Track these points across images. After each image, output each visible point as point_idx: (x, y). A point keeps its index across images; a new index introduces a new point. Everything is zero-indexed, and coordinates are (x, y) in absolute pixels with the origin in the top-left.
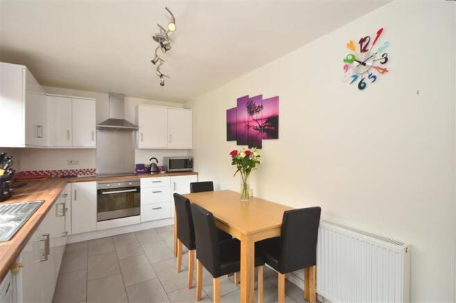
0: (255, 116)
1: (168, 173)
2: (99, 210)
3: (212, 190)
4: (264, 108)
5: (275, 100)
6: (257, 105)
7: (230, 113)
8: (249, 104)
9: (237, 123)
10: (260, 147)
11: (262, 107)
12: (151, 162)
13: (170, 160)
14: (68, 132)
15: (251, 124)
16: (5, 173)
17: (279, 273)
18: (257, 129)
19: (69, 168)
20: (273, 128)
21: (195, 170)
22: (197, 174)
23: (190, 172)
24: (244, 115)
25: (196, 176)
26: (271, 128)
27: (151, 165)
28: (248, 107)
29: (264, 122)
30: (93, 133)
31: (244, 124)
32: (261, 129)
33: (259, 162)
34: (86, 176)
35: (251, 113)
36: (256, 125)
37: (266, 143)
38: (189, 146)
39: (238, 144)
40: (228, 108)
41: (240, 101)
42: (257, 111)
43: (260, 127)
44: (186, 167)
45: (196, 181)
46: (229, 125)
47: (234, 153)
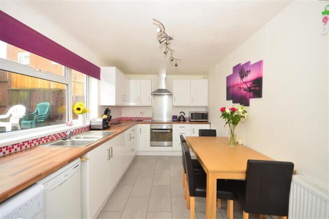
0: (245, 80)
1: (191, 122)
2: (151, 140)
3: (216, 136)
4: (251, 72)
5: (260, 64)
6: (246, 70)
7: (229, 78)
8: (241, 70)
9: (233, 86)
10: (247, 104)
11: (249, 71)
12: (181, 114)
13: (192, 114)
14: (139, 97)
15: (242, 86)
16: (108, 117)
17: (244, 212)
18: (246, 90)
19: (141, 116)
20: (257, 88)
21: (209, 121)
22: (210, 124)
23: (206, 122)
24: (238, 80)
25: (209, 125)
26: (256, 89)
27: (181, 116)
28: (240, 73)
29: (251, 83)
30: (149, 98)
31: (237, 87)
32: (249, 90)
33: (244, 117)
34: (148, 121)
35: (242, 77)
36: (245, 86)
37: (253, 101)
38: (206, 104)
39: (233, 102)
40: (227, 76)
41: (235, 68)
42: (246, 75)
43: (249, 88)
44: (203, 119)
45: (209, 129)
46: (228, 88)
47: (223, 110)
